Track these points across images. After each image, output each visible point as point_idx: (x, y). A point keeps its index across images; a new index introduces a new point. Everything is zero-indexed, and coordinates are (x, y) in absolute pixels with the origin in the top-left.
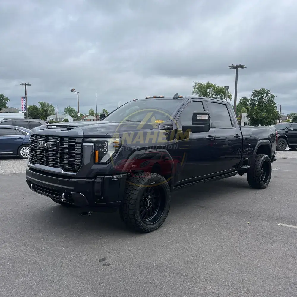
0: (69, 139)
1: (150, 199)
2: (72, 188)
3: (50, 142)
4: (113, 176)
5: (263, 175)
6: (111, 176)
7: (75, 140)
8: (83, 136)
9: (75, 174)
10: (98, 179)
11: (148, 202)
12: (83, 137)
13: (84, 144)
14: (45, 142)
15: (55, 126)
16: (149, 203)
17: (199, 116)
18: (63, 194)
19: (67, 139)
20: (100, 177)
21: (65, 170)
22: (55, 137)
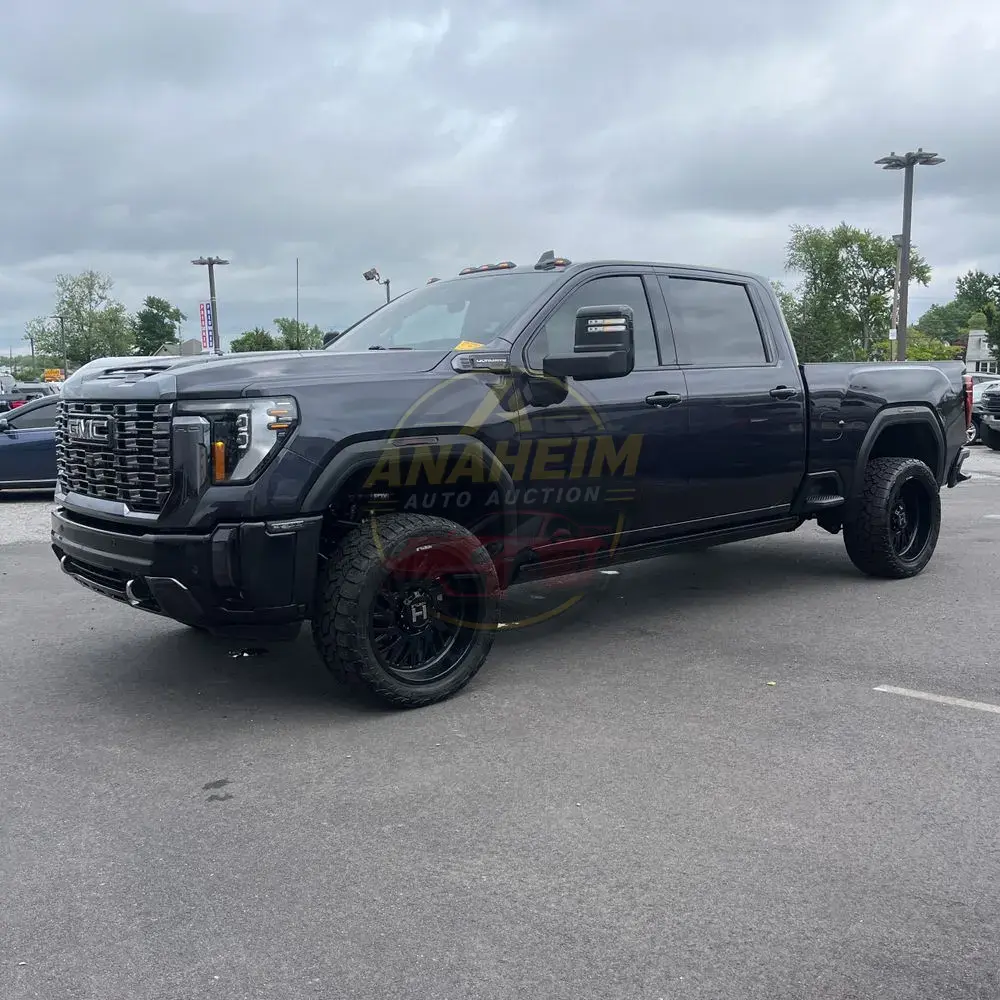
0: (139, 408)
1: (418, 601)
2: (148, 563)
3: (96, 419)
4: (269, 523)
5: (908, 532)
6: (262, 524)
7: (153, 408)
8: (175, 397)
9: (154, 517)
10: (223, 535)
11: (414, 609)
12: (176, 400)
13: (178, 421)
14: (82, 421)
15: (122, 372)
16: (415, 614)
17: (594, 322)
18: (129, 583)
19: (132, 410)
20: (230, 528)
21: (134, 507)
22: (107, 404)
